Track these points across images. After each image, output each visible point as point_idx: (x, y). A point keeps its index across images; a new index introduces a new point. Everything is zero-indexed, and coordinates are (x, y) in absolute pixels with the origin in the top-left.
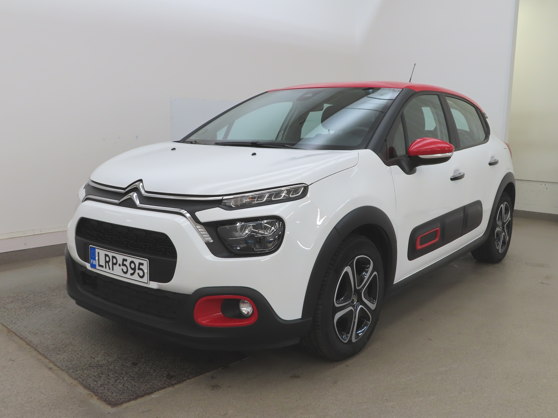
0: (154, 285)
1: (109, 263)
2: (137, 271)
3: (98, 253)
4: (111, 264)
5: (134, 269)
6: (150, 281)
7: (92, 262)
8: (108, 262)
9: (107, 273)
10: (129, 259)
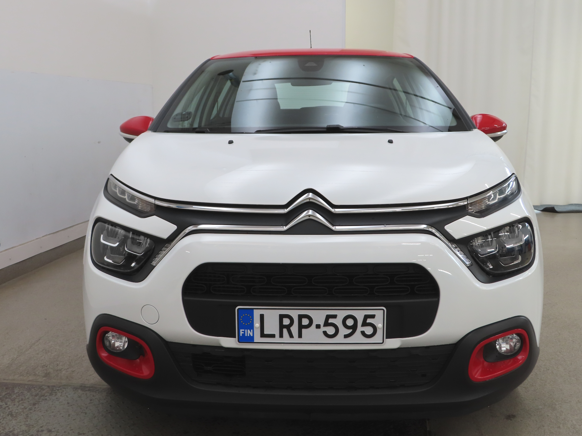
0: (394, 343)
1: (292, 328)
2: (360, 328)
3: (262, 317)
4: (295, 329)
5: (354, 328)
6: (386, 338)
7: (241, 333)
8: (288, 327)
9: (282, 344)
10: (341, 314)
